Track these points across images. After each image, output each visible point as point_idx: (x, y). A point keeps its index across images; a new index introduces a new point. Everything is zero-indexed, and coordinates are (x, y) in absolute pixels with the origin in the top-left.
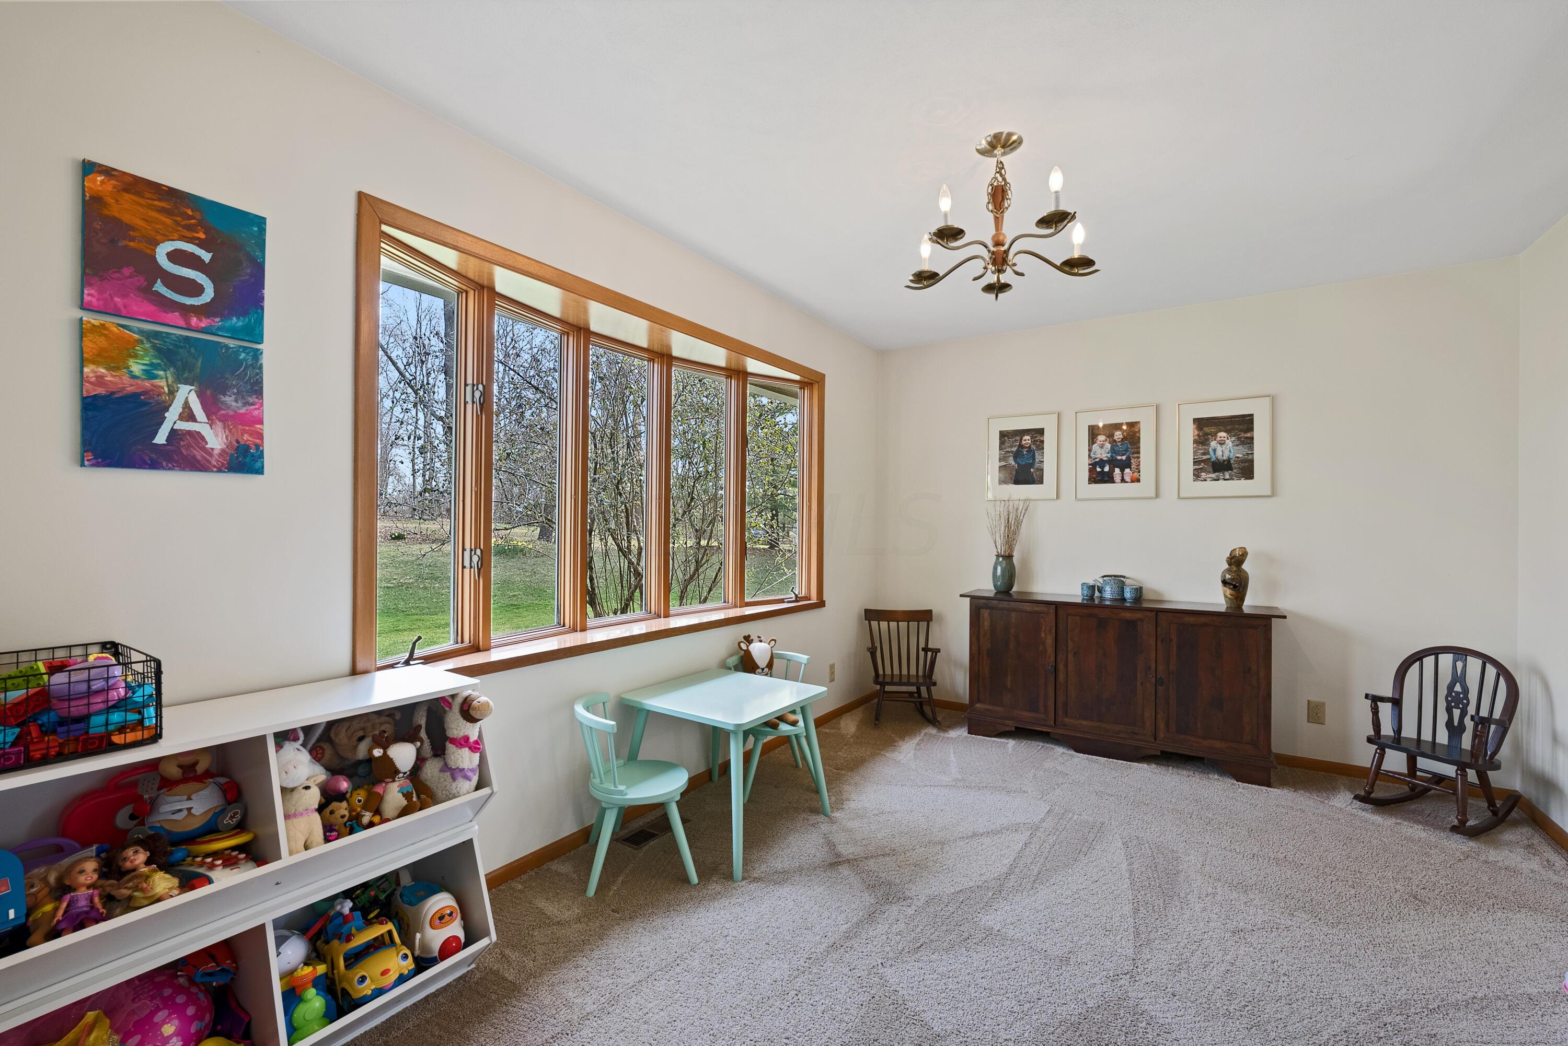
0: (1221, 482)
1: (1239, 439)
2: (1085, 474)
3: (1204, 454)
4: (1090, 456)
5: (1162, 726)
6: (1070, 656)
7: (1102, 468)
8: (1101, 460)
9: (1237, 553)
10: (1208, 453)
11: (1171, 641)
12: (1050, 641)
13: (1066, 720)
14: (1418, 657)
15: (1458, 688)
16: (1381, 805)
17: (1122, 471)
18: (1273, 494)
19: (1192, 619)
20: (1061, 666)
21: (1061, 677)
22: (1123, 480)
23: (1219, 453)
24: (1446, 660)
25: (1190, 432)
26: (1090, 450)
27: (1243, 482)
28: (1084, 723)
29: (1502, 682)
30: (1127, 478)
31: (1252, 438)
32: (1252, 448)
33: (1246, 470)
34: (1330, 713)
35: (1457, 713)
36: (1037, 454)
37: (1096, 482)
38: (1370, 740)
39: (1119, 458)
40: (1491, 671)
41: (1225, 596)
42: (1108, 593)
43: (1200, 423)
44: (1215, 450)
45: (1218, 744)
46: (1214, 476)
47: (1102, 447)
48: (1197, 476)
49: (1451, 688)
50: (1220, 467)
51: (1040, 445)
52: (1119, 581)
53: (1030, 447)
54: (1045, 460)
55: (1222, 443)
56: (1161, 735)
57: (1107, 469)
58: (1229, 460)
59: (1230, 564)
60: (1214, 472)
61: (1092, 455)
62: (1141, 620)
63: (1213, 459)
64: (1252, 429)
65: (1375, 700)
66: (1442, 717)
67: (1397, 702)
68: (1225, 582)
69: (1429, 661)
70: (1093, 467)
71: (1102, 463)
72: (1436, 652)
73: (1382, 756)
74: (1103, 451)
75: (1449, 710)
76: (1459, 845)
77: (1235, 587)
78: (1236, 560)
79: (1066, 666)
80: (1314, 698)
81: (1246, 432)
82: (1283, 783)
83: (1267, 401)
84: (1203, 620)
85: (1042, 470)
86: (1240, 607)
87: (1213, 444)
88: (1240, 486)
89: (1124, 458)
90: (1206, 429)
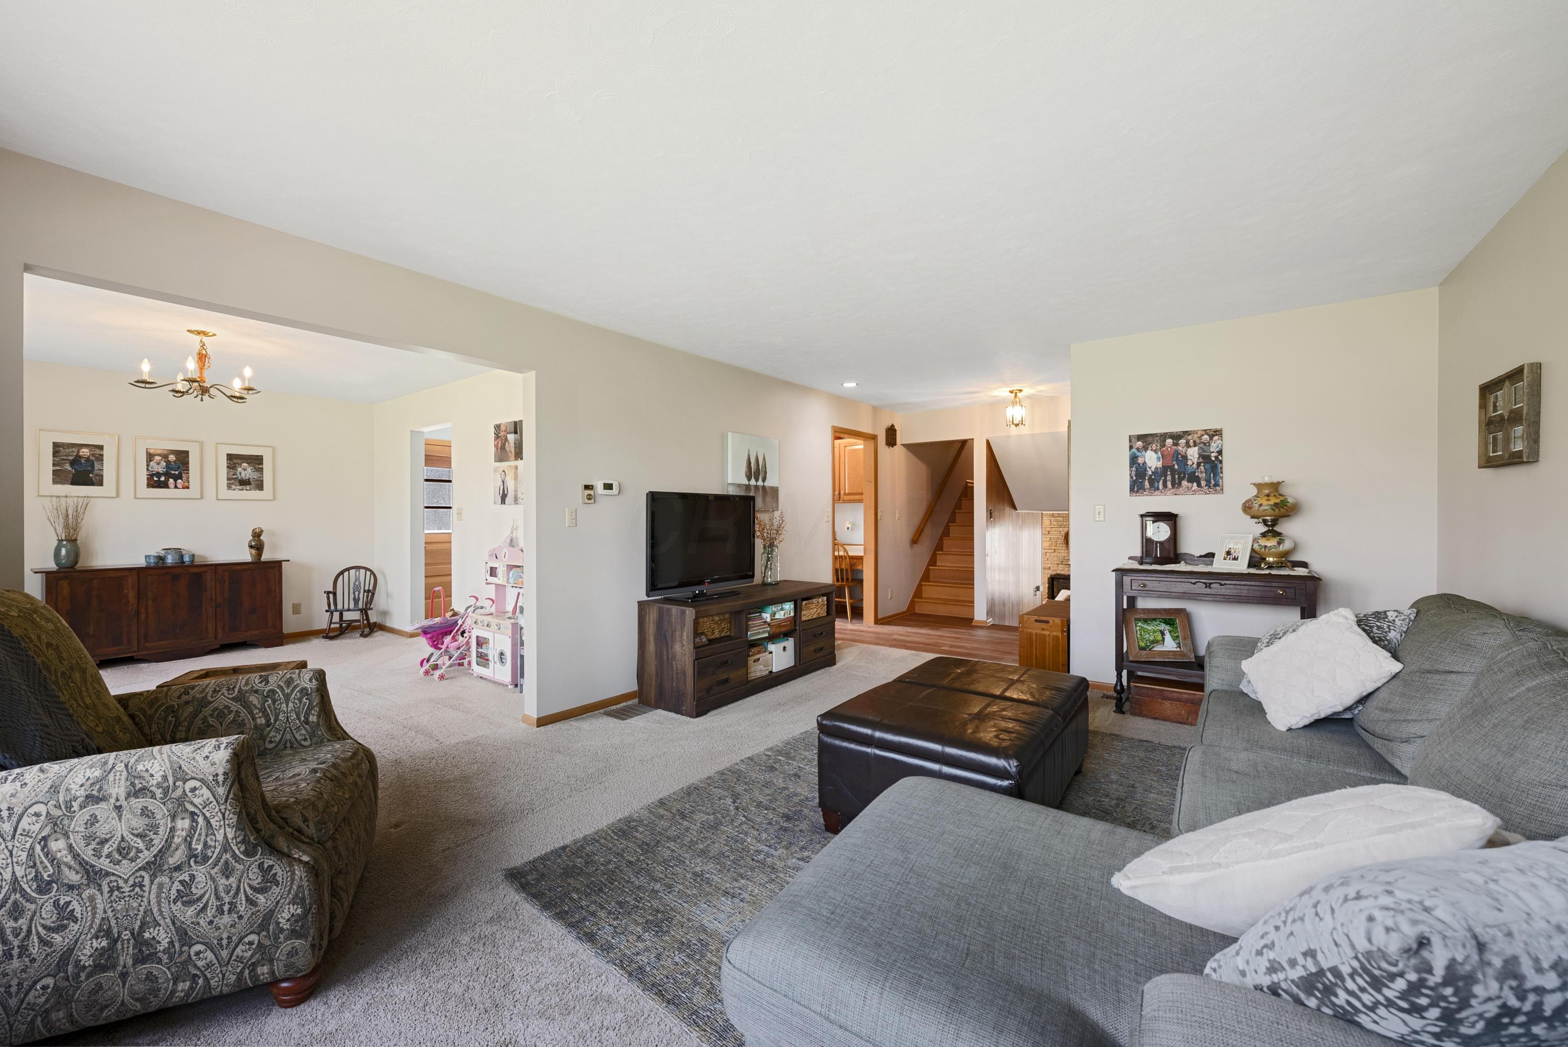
0: (245, 491)
1: (255, 468)
2: (144, 481)
3: (234, 475)
4: (148, 469)
5: (220, 631)
6: (150, 603)
7: (159, 478)
8: (158, 473)
9: (257, 531)
10: (236, 474)
11: (225, 581)
12: (132, 595)
13: (147, 645)
14: (342, 573)
15: (357, 583)
16: (332, 638)
17: (175, 481)
18: (274, 499)
19: (238, 567)
20: (143, 610)
21: (143, 617)
22: (176, 487)
23: (243, 475)
24: (352, 572)
25: (224, 462)
26: (148, 465)
27: (257, 492)
28: (162, 643)
29: (372, 576)
30: (179, 486)
31: (262, 469)
32: (262, 474)
33: (260, 486)
34: (303, 610)
35: (357, 593)
36: (96, 464)
37: (153, 487)
38: (327, 611)
39: (173, 472)
40: (368, 573)
41: (251, 554)
42: (170, 560)
43: (230, 457)
44: (240, 473)
45: (254, 632)
46: (240, 487)
47: (158, 464)
48: (229, 487)
49: (354, 584)
50: (244, 483)
51: (100, 458)
52: (179, 552)
53: (88, 458)
54: (104, 468)
55: (245, 470)
56: (220, 636)
57: (163, 479)
58: (249, 479)
59: (253, 537)
60: (240, 485)
61: (150, 469)
62: (205, 572)
63: (240, 478)
64: (262, 464)
65: (328, 593)
66: (352, 596)
67: (335, 594)
68: (251, 547)
69: (346, 574)
70: (151, 476)
71: (158, 475)
72: (348, 569)
73: (332, 616)
74: (159, 467)
75: (354, 593)
76: (363, 640)
77: (258, 548)
78: (257, 535)
79: (146, 609)
80: (296, 602)
81: (259, 464)
82: (288, 643)
83: (271, 449)
84: (245, 567)
85: (102, 476)
86: (260, 559)
87: (239, 469)
88: (255, 494)
89: (177, 472)
90: (235, 461)
